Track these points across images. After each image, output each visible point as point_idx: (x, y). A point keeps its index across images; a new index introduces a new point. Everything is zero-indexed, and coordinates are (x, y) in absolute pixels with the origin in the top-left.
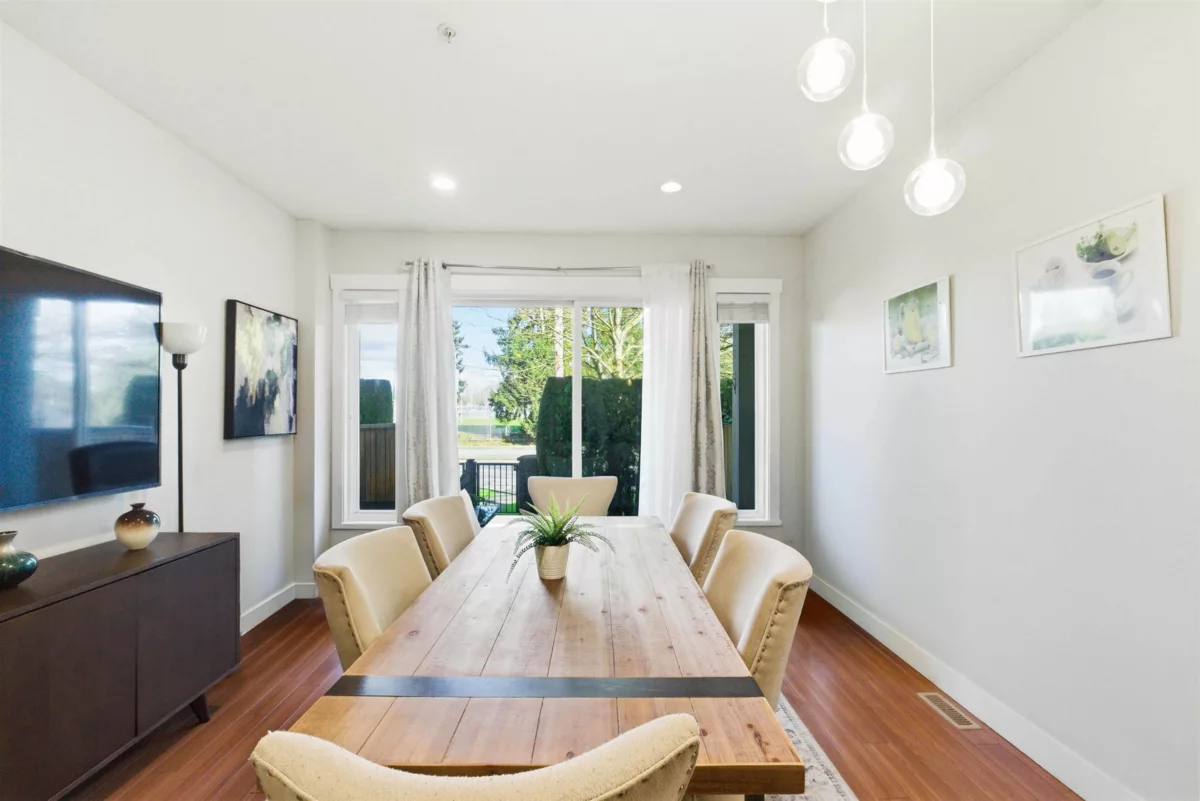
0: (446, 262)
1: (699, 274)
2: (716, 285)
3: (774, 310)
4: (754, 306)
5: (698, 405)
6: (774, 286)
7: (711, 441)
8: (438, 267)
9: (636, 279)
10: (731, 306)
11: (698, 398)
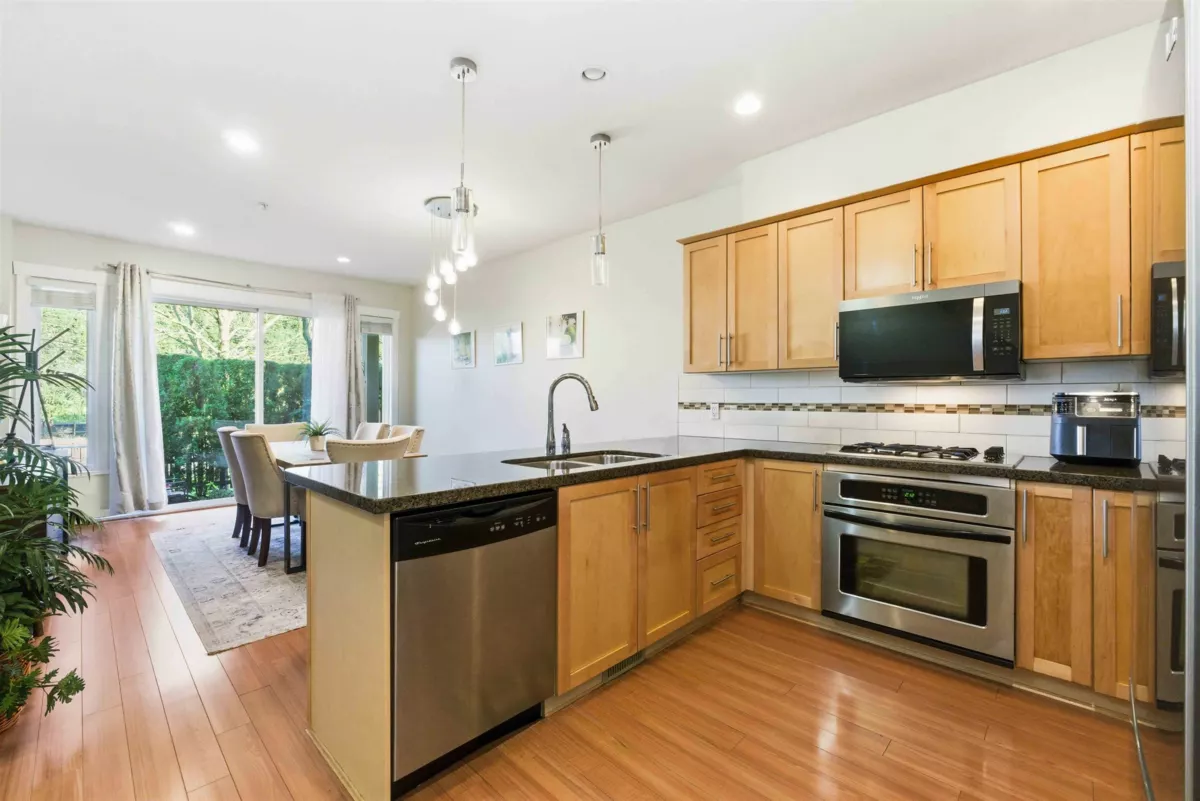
0: (150, 270)
1: (350, 303)
2: (361, 310)
3: (395, 328)
4: (383, 325)
5: (350, 382)
6: (394, 315)
7: (358, 403)
8: (143, 273)
9: (307, 300)
10: (369, 323)
11: (350, 378)
